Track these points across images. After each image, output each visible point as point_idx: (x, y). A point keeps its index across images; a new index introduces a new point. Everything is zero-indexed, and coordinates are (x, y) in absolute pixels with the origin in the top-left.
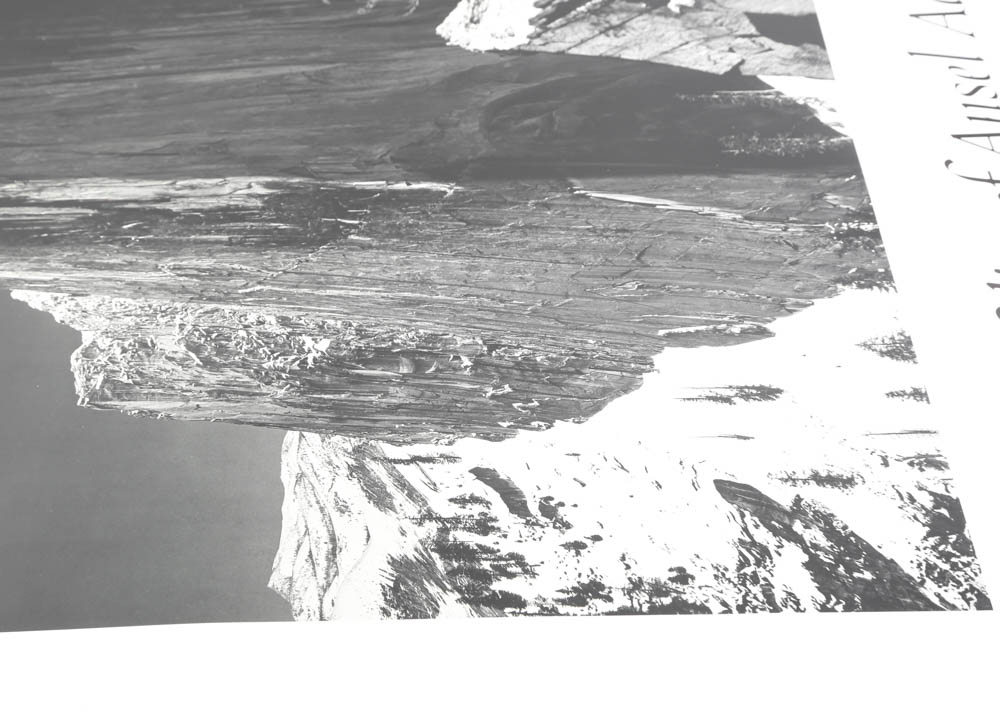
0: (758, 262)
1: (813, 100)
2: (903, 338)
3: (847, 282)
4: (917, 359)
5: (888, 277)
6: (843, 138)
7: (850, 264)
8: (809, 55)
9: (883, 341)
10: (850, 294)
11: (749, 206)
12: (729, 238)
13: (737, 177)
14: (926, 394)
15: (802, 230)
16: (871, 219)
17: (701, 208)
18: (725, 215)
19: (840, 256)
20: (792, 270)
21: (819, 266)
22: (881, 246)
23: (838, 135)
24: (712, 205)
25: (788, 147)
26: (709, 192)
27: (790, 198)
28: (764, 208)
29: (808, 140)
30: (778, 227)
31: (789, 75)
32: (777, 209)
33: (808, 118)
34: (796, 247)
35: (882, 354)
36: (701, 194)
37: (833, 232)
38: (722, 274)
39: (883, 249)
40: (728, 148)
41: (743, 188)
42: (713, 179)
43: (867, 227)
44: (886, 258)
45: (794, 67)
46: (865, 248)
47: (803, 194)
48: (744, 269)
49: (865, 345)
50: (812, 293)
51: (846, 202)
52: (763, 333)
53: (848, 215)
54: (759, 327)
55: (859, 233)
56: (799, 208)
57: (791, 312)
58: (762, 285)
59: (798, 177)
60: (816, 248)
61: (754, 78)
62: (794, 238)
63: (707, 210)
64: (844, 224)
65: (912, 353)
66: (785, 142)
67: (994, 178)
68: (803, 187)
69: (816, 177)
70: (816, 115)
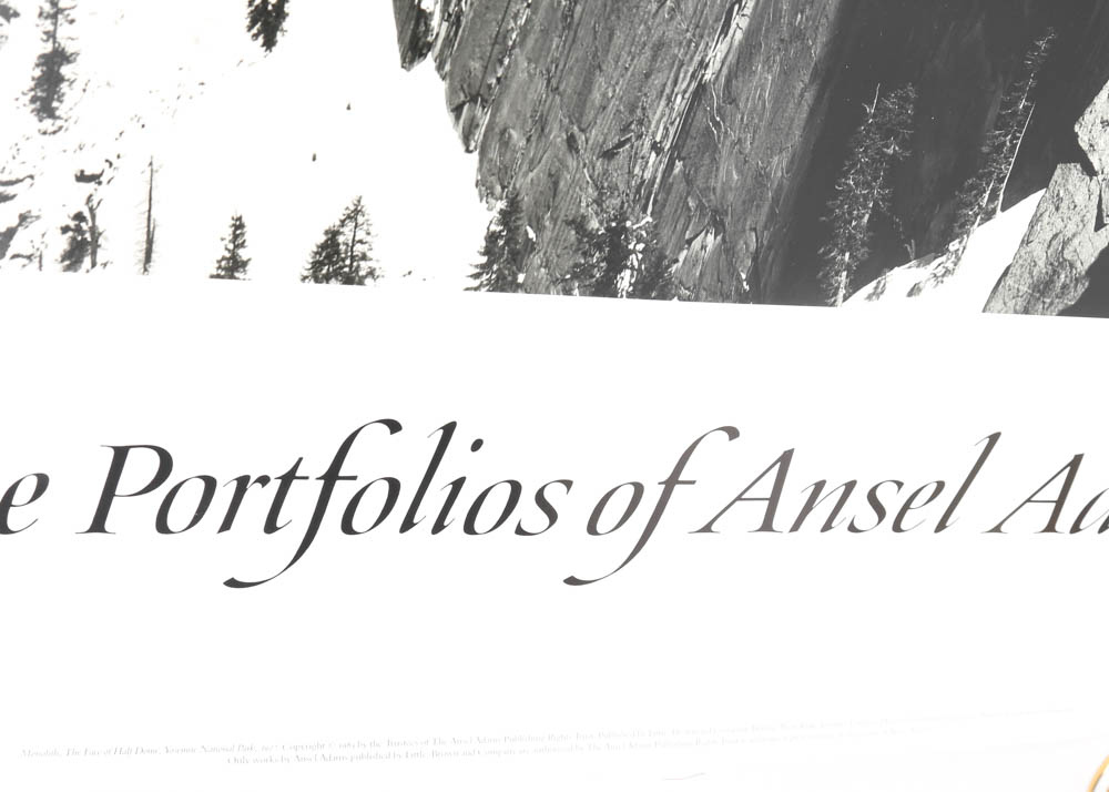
0: (588, 84)
1: (950, 265)
2: (362, 273)
3: (506, 217)
4: (311, 284)
5: (503, 284)
6: (842, 292)
7: (548, 234)
8: (1059, 285)
9: (361, 242)
11: (730, 98)
12: (659, 46)
13: (809, 96)
14: (232, 277)
15: (647, 175)
16: (642, 290)
17: (747, 11)
18: (718, 53)
19: (569, 223)
20: (557, 136)
21: (556, 184)
22: (576, 291)
23: (854, 286)
24: (751, 34)
25: (854, 201)
26: (786, 36)
27: (728, 174)
28: (717, 124)
29: (859, 236)
30: (665, 136)
31: (1026, 242)
32: (709, 145)
33: (911, 249)
34: (609, 155)
35: (333, 234)
36: (784, 21)
37: (628, 224)
38: (571, 10)
39: (568, 292)
40: (884, 95)
41: (780, 98)
42: (816, 50)
43: (625, 280)
44: (547, 291)
45: (1038, 251)
46: (577, 265)
47: (730, 197)
48: (578, 53)
49: (357, 211)
50: (493, 154)
51: (692, 262)
52: (414, 48)
53: (662, 257)
54: (430, 46)
55: (617, 262)
56: (700, 183)
57: (457, 110)
58: (531, 76)
59: (775, 200)
60: (599, 188)
61: (1044, 182)
62: (633, 158)
63: (740, 23)
64: (641, 247)
65: (327, 278)
66: (865, 197)
67: (677, 488)
68: (752, 199)
69: (765, 227)
70: (913, 262)
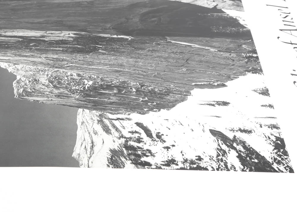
0: (222, 64)
1: (238, 17)
2: (266, 89)
3: (249, 71)
4: (270, 96)
5: (261, 70)
6: (247, 29)
7: (250, 66)
8: (237, 4)
9: (260, 90)
10: (250, 75)
11: (219, 47)
12: (213, 56)
13: (216, 38)
14: (273, 106)
15: (235, 55)
16: (256, 53)
17: (205, 47)
18: (212, 50)
19: (247, 64)
20: (232, 67)
21: (241, 66)
22: (259, 61)
23: (246, 28)
24: (208, 46)
25: (231, 31)
26: (207, 43)
27: (232, 46)
28: (224, 48)
29: (237, 29)
30: (228, 54)
31: (231, 9)
32: (228, 49)
33: (237, 22)
34: (233, 60)
35: (260, 93)
36: (205, 43)
37: (244, 56)
38: (211, 67)
39: (259, 62)
40: (213, 30)
41: (218, 42)
42: (208, 39)
43: (255, 55)
44: (260, 65)
45: (232, 7)
46: (254, 62)
47: (235, 45)
48: (218, 66)
49: (254, 90)
50: (238, 74)
51: (248, 48)
52: (224, 85)
53: (249, 51)
55: (252, 57)
56: (234, 49)
57: (232, 79)
58: (223, 71)
59: (234, 39)
60: (239, 61)
61: (221, 10)
62: (233, 57)
63: (207, 48)
64: (248, 54)
65: (268, 93)
66: (230, 29)
67: (292, 43)
68: (235, 42)
69: (239, 40)
70: (239, 22)
